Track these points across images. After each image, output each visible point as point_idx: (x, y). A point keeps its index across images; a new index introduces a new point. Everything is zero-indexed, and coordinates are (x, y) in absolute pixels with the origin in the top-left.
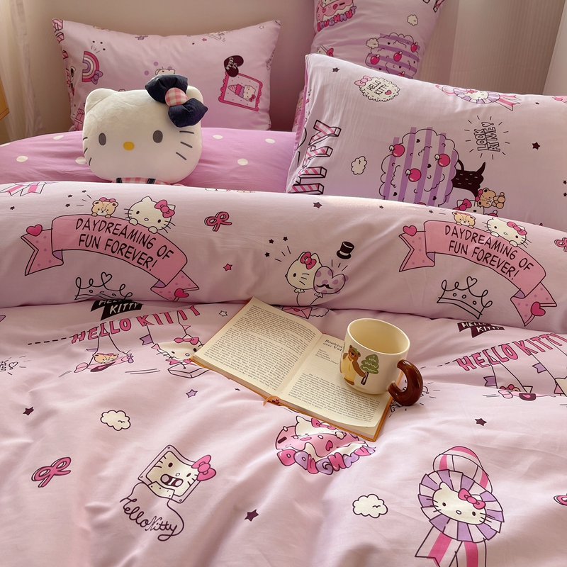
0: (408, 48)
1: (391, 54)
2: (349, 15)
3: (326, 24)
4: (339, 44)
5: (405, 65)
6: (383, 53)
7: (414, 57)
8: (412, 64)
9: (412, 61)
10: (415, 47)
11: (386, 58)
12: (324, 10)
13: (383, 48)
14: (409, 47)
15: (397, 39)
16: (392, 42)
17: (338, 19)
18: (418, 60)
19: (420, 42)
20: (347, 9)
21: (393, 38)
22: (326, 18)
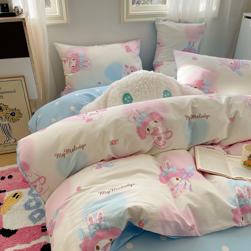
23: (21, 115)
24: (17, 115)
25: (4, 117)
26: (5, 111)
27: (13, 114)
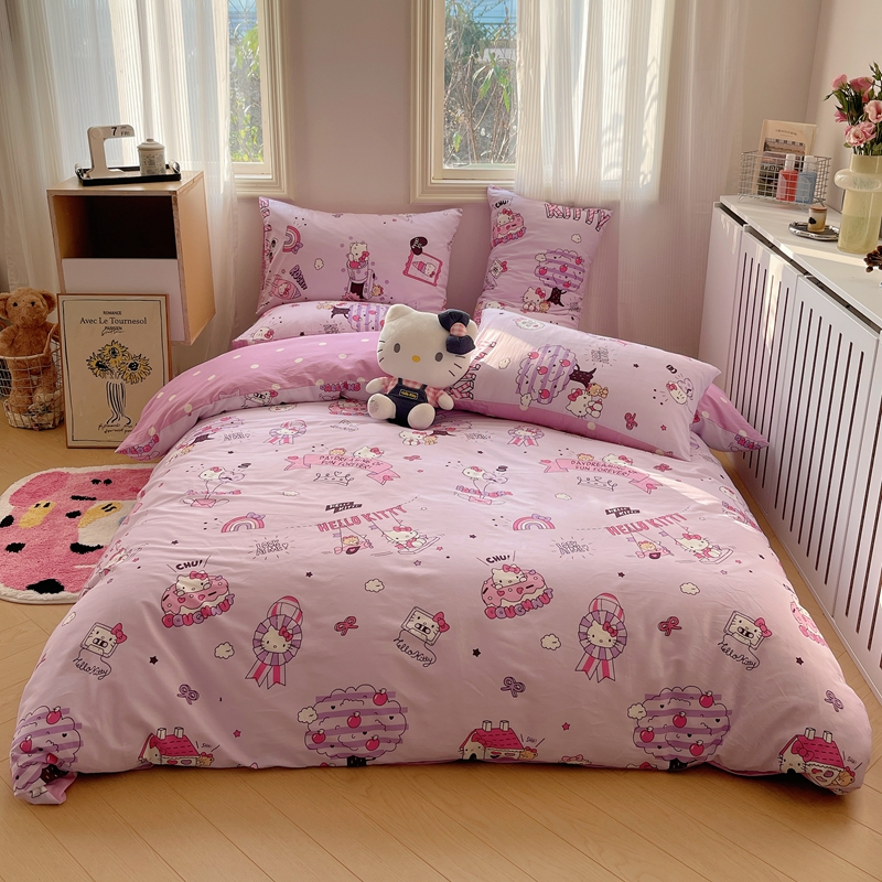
0: (573, 262)
1: (558, 267)
2: (520, 234)
3: (500, 241)
4: (511, 258)
5: (571, 276)
6: (550, 266)
7: (579, 269)
8: (577, 274)
9: (577, 272)
10: (579, 260)
11: (553, 270)
12: (499, 230)
13: (550, 261)
14: (574, 260)
15: (563, 254)
16: (558, 256)
17: (510, 237)
18: (584, 271)
19: (584, 256)
20: (519, 229)
21: (559, 253)
22: (500, 236)
23: (148, 369)
24: (140, 368)
25: (116, 370)
26: (118, 358)
27: (133, 366)
